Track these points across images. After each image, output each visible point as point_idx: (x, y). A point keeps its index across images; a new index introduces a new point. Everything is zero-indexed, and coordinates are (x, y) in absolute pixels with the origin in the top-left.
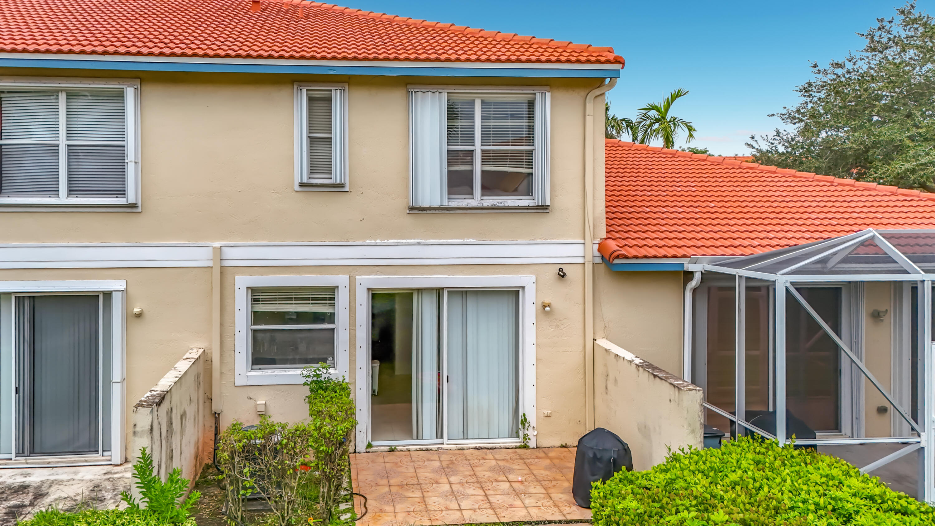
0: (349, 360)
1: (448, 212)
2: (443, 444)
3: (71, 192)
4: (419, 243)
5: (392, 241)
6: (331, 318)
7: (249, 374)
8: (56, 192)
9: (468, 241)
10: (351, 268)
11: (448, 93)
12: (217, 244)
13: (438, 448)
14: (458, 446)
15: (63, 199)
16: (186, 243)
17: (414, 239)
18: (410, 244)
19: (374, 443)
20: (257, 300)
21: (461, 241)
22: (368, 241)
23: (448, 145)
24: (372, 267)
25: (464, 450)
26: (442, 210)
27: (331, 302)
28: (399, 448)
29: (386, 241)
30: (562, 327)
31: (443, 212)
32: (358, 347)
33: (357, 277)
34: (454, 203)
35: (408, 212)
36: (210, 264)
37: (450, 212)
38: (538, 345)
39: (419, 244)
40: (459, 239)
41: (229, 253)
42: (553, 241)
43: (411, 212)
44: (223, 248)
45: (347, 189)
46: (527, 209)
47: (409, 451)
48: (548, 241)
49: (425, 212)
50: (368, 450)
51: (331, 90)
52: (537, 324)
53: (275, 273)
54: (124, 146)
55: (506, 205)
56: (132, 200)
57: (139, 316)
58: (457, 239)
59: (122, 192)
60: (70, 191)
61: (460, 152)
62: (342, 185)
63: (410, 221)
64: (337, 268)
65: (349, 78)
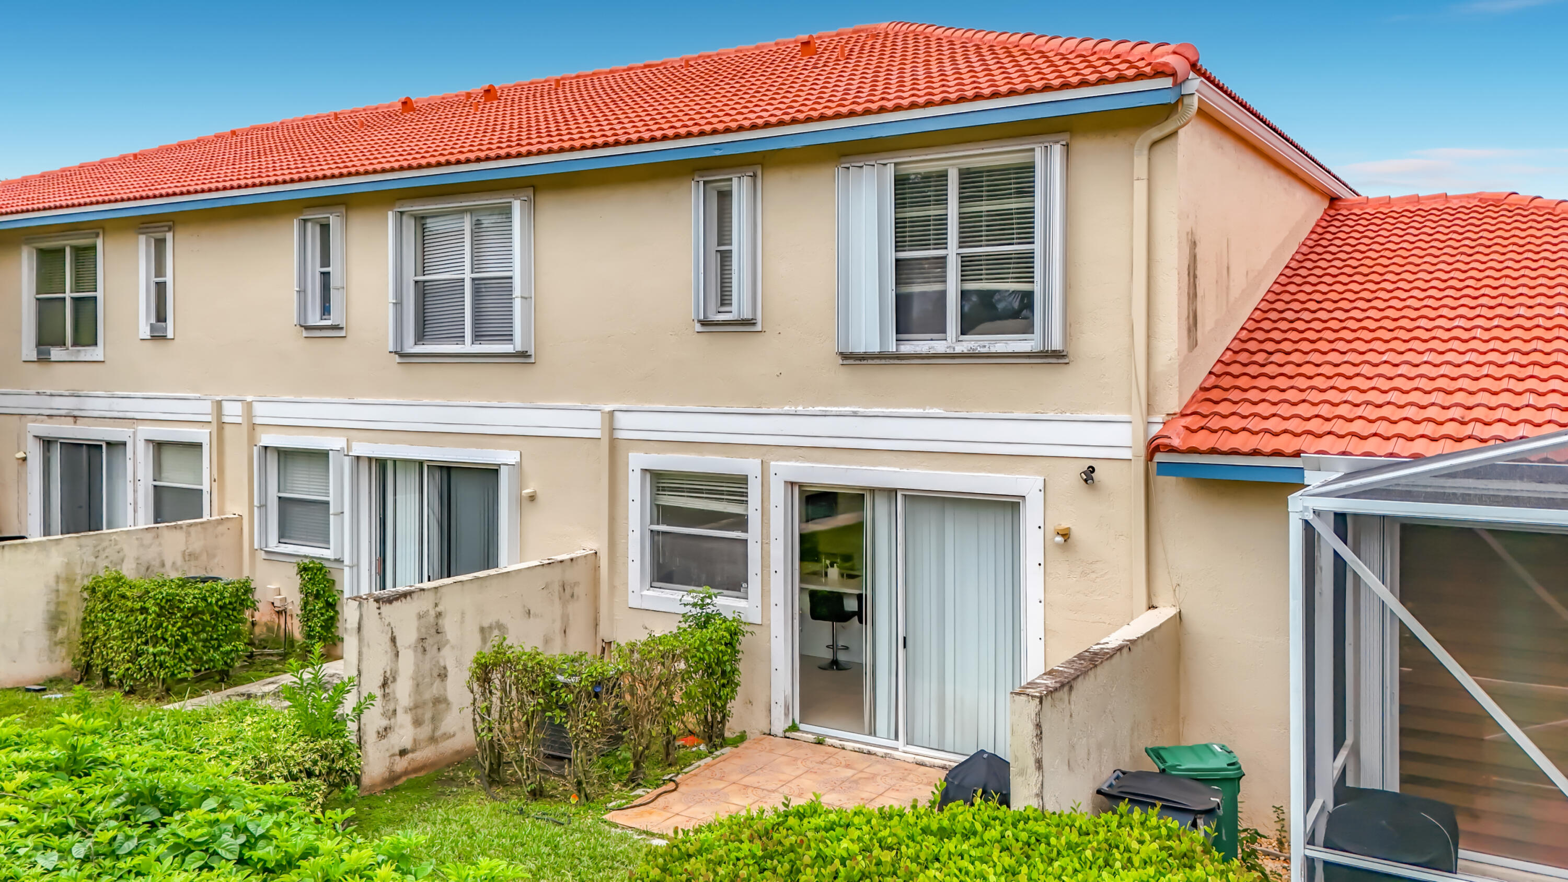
0: (762, 589)
1: (899, 362)
2: (897, 749)
3: (478, 337)
4: (854, 412)
5: (818, 409)
6: (741, 522)
7: (645, 592)
8: (461, 338)
9: (931, 411)
10: (765, 449)
11: (896, 164)
12: (608, 408)
13: (886, 754)
14: (917, 757)
15: (468, 347)
16: (578, 404)
17: (850, 405)
18: (842, 413)
19: (803, 727)
20: (664, 489)
21: (919, 411)
22: (786, 408)
23: (896, 251)
24: (792, 449)
25: (926, 766)
26: (885, 358)
27: (742, 497)
28: (829, 741)
29: (811, 408)
30: (1093, 576)
31: (892, 362)
32: (773, 572)
33: (772, 463)
34: (906, 348)
35: (841, 362)
36: (597, 434)
37: (903, 362)
38: (1046, 603)
39: (855, 415)
40: (917, 407)
41: (622, 420)
42: (1074, 417)
43: (845, 362)
44: (617, 413)
45: (759, 328)
46: (1029, 357)
47: (843, 748)
48: (1068, 416)
49: (865, 362)
50: (787, 734)
51: (731, 180)
52: (1044, 565)
53: (673, 451)
54: (511, 278)
55: (993, 350)
56: (518, 345)
57: (532, 498)
58: (914, 407)
59: (508, 337)
60: (476, 336)
61: (924, 262)
62: (750, 322)
63: (844, 376)
64: (747, 447)
65: (764, 157)
